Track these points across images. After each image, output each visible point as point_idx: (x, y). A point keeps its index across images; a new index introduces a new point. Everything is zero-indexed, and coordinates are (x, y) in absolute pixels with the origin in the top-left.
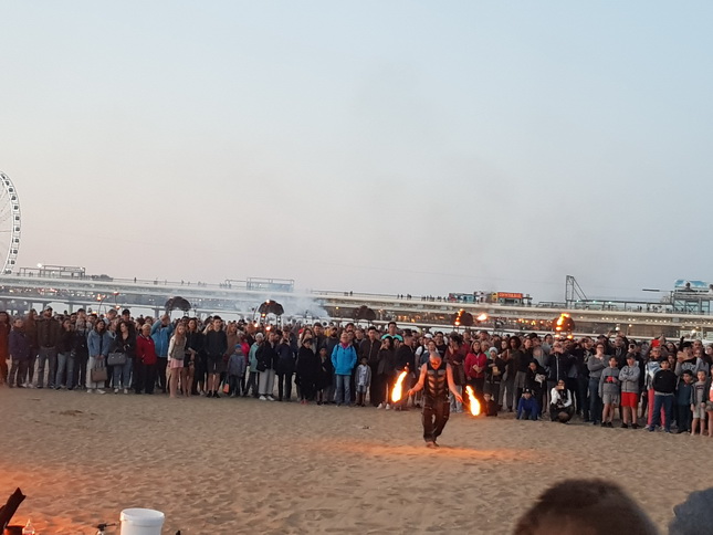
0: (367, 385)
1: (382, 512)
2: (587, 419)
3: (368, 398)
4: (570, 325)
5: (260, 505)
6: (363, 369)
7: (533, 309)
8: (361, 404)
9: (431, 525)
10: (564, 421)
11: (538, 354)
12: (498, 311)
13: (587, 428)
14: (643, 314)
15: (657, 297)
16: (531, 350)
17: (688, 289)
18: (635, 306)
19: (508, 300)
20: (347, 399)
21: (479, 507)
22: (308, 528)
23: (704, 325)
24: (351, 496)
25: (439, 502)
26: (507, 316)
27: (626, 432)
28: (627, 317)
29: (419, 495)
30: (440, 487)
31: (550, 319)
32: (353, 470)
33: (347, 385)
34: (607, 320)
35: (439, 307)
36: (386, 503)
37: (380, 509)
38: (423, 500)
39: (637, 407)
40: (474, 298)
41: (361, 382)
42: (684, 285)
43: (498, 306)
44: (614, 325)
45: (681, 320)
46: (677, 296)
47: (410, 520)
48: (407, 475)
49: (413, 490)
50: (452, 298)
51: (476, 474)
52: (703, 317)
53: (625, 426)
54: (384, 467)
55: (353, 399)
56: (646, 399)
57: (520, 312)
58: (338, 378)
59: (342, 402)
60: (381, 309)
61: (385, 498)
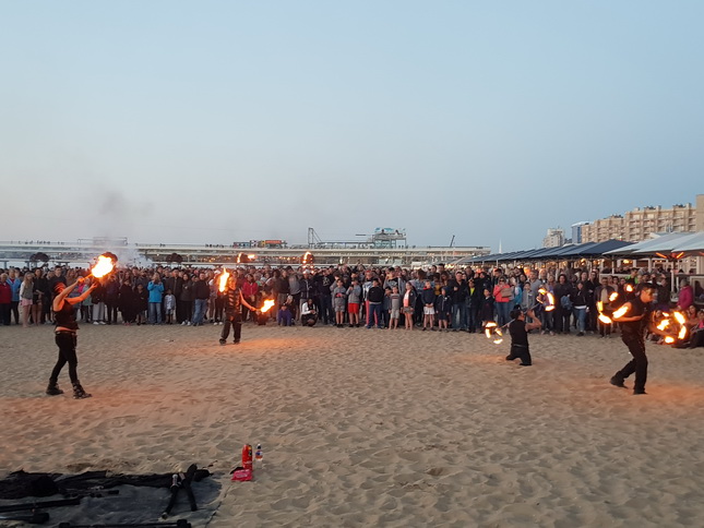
0: (173, 308)
1: (176, 413)
2: (326, 323)
3: (174, 318)
4: (312, 259)
5: (75, 417)
6: (169, 298)
7: (289, 250)
8: (169, 323)
9: (214, 422)
10: (311, 325)
11: (292, 280)
12: (265, 252)
13: (327, 329)
14: (356, 250)
15: (364, 239)
16: (287, 278)
17: (383, 233)
18: (351, 245)
19: (272, 245)
20: (159, 320)
21: (252, 401)
22: (113, 435)
23: (393, 255)
24: (153, 401)
25: (222, 400)
26: (272, 255)
27: (352, 330)
28: (347, 252)
29: (207, 394)
30: (223, 386)
31: (299, 256)
32: (157, 377)
33: (159, 310)
34: (335, 255)
35: (227, 252)
36: (179, 405)
37: (174, 411)
38: (209, 400)
39: (358, 313)
40: (250, 244)
41: (169, 307)
42: (380, 231)
43: (266, 249)
44: (339, 258)
45: (379, 253)
46: (376, 238)
47: (197, 419)
48: (198, 378)
49: (202, 391)
50: (235, 245)
51: (250, 372)
52: (393, 250)
53: (352, 326)
54: (182, 372)
55: (163, 319)
56: (364, 307)
57: (280, 253)
58: (152, 306)
59: (156, 322)
60: (188, 254)
61: (180, 400)
